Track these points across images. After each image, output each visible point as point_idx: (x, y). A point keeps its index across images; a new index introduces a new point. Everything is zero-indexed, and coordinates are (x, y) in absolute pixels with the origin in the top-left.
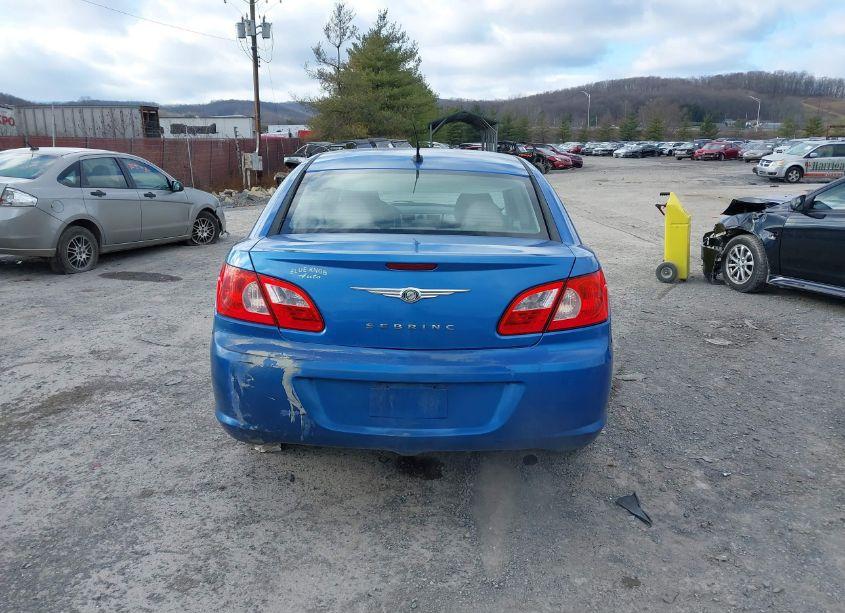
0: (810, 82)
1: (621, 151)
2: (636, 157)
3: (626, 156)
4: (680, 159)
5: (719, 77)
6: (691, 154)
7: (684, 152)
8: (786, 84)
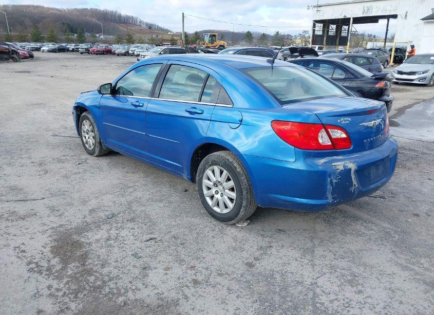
0: (120, 16)
1: (45, 48)
2: (55, 52)
3: (49, 51)
4: (82, 53)
5: (76, 9)
6: (88, 51)
7: (84, 50)
8: (109, 17)
